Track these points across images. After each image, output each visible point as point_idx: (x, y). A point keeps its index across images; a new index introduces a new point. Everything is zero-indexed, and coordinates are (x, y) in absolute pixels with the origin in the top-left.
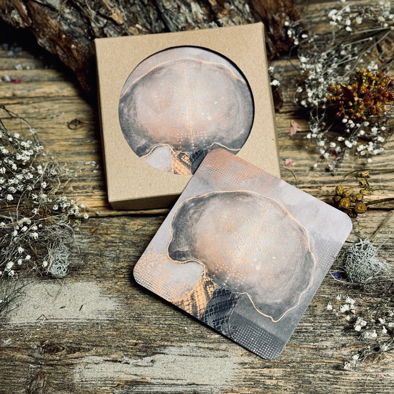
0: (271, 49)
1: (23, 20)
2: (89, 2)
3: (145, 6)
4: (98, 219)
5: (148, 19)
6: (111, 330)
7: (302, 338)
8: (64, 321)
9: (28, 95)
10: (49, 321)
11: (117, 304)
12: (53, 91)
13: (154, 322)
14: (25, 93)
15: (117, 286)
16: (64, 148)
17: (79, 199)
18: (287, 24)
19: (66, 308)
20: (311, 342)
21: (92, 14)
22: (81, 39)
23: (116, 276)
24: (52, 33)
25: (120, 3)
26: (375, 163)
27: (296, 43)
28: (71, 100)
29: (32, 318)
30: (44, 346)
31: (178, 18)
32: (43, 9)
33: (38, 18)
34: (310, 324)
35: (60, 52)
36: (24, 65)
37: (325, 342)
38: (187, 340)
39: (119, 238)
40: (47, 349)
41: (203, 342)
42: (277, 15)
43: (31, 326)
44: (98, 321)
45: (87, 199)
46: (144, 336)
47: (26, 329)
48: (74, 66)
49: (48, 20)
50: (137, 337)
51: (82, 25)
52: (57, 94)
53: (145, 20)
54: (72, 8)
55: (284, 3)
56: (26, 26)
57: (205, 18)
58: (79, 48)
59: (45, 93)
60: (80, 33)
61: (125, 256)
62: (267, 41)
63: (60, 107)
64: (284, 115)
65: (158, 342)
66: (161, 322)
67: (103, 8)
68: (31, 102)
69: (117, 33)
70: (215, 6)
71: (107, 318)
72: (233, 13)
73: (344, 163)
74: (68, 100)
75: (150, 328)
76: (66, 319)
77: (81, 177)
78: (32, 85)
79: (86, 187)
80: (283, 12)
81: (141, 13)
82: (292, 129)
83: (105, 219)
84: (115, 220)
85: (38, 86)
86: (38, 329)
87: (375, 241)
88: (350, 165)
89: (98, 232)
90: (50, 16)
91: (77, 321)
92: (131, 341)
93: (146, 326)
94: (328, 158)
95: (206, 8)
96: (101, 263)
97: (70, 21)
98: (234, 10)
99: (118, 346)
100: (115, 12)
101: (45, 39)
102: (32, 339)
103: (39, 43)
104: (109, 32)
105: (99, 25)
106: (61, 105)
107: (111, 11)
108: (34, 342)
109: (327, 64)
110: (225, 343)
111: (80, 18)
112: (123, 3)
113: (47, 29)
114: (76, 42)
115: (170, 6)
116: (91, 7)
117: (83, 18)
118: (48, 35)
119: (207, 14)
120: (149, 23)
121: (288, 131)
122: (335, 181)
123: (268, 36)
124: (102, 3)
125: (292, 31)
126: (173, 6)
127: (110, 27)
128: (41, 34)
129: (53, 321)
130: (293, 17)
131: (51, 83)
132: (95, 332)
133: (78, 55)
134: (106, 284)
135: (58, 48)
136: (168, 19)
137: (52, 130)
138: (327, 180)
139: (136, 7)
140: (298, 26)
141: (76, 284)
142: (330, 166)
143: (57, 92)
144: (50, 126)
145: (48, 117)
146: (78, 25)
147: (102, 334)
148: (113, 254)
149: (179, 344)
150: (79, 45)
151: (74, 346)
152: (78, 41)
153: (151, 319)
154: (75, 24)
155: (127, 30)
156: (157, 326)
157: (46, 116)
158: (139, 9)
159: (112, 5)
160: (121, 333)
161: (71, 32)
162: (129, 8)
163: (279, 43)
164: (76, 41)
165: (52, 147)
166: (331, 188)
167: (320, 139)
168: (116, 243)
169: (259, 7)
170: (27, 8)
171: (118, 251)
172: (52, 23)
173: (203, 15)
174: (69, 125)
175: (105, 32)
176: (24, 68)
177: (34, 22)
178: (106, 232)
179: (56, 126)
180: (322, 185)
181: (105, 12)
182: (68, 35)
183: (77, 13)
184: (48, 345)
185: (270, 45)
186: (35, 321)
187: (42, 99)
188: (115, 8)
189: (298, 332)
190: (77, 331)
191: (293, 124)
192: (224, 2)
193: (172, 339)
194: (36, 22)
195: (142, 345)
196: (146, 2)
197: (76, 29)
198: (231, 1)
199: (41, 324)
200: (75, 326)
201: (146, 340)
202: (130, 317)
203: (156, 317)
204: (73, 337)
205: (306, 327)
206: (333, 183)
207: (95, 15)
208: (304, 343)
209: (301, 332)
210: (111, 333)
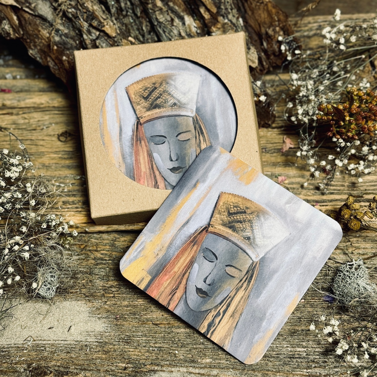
0: (265, 63)
1: (14, 30)
2: (81, 14)
3: (138, 18)
4: (87, 234)
5: (141, 31)
6: (100, 353)
8: (52, 342)
9: (18, 105)
10: (37, 342)
11: (107, 325)
12: (43, 102)
13: (144, 345)
14: (15, 103)
15: (106, 306)
16: (54, 161)
17: (68, 215)
18: (280, 38)
19: (54, 329)
20: (304, 369)
21: (84, 25)
23: (106, 295)
24: (43, 43)
25: (113, 15)
26: (369, 183)
27: (289, 58)
28: (61, 111)
29: (20, 339)
30: (31, 369)
31: (172, 31)
32: (35, 20)
33: (29, 29)
34: (303, 349)
35: (51, 63)
36: (14, 74)
37: (319, 369)
38: (178, 364)
39: (109, 255)
40: (34, 372)
41: (194, 367)
42: (271, 29)
43: (18, 347)
44: (86, 343)
45: (76, 215)
46: (134, 360)
47: (13, 351)
48: (65, 78)
49: (39, 31)
51: (74, 36)
52: (47, 105)
53: (137, 32)
54: (64, 19)
55: (278, 18)
56: (17, 37)
57: (198, 31)
58: (70, 60)
59: (35, 103)
60: (72, 44)
61: (115, 274)
62: (260, 56)
63: (50, 118)
64: (276, 130)
65: (148, 366)
66: (151, 344)
67: (96, 21)
68: (21, 113)
69: (109, 45)
70: (209, 19)
71: (96, 340)
72: (227, 27)
74: (59, 111)
75: (140, 352)
76: (54, 340)
77: (71, 191)
78: (21, 95)
79: (76, 202)
80: (277, 26)
81: (133, 24)
82: (284, 145)
83: (95, 235)
84: (105, 236)
85: (28, 96)
86: (25, 351)
87: (368, 263)
88: (343, 183)
89: (88, 248)
90: (42, 27)
91: (66, 342)
92: (120, 364)
93: (136, 348)
95: (200, 21)
96: (90, 281)
97: (62, 32)
98: (228, 24)
99: (107, 371)
100: (107, 24)
101: (36, 50)
102: (19, 361)
103: (29, 54)
104: (102, 44)
105: (91, 37)
106: (51, 116)
107: (104, 23)
108: (20, 364)
110: (216, 368)
111: (71, 29)
112: (116, 15)
113: (38, 40)
114: (67, 53)
115: (164, 19)
116: (83, 18)
117: (75, 30)
118: (40, 46)
119: (201, 27)
120: (141, 35)
121: (280, 147)
122: (328, 200)
123: (261, 51)
124: (94, 15)
125: (285, 47)
126: (166, 19)
127: (103, 39)
128: (31, 44)
129: (40, 342)
130: (287, 32)
131: (41, 93)
132: (84, 355)
133: (69, 67)
134: (95, 304)
135: (49, 59)
136: (161, 32)
137: (41, 143)
138: (320, 200)
139: (129, 19)
140: (291, 41)
141: (65, 303)
142: (320, 184)
143: (48, 102)
144: (40, 138)
145: (38, 128)
146: (69, 36)
147: (91, 357)
148: (102, 271)
149: (170, 368)
150: (71, 57)
151: (62, 369)
152: (70, 52)
153: (141, 341)
154: (66, 35)
155: (119, 42)
156: (147, 349)
157: (36, 127)
158: (132, 21)
159: (105, 17)
160: (110, 356)
161: (62, 43)
162: (122, 19)
163: (272, 57)
165: (42, 160)
166: (324, 207)
167: (310, 157)
168: (106, 260)
169: (252, 21)
170: (19, 19)
171: (107, 269)
172: (43, 34)
173: (196, 28)
174: (59, 136)
175: (97, 44)
176: (14, 78)
177: (25, 32)
178: (96, 249)
179: (45, 138)
180: (315, 204)
181: (98, 24)
182: (60, 46)
183: (69, 23)
184: (36, 369)
185: (263, 60)
186: (22, 342)
187: (32, 110)
188: (107, 20)
189: (290, 358)
190: (65, 354)
191: (285, 140)
192: (218, 16)
193: (163, 363)
194: (27, 33)
195: (132, 369)
196: (139, 14)
197: (68, 40)
198: (225, 15)
199: (28, 346)
200: (63, 348)
201: (136, 363)
202: (120, 339)
203: (146, 340)
204: (61, 360)
205: (298, 353)
206: (326, 202)
207: (87, 27)
208: (297, 370)
209: (293, 358)
210: (100, 356)
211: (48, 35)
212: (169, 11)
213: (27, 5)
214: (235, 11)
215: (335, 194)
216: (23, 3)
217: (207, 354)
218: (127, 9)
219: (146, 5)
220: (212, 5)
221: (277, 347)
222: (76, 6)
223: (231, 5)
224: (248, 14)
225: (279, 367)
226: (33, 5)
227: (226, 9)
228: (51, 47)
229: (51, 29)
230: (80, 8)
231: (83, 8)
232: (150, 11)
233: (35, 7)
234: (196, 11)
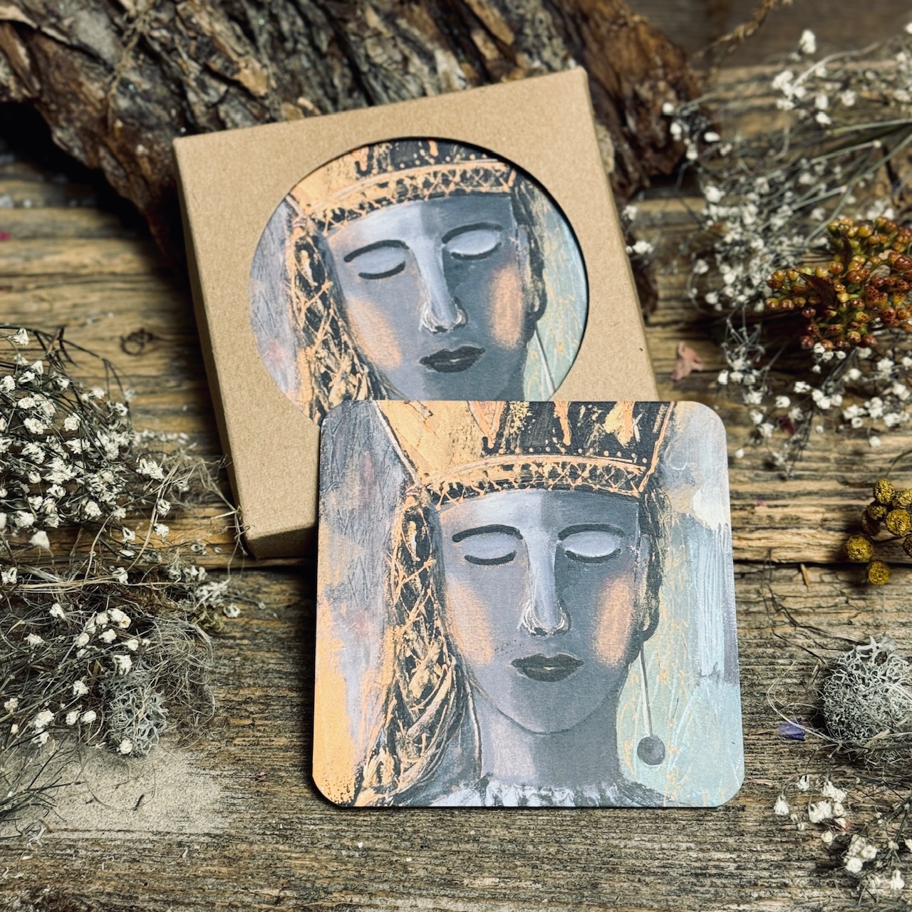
0: (630, 169)
1: (19, 80)
2: (183, 43)
3: (322, 56)
5: (329, 90)
6: (216, 862)
7: (708, 892)
8: (94, 835)
9: (25, 269)
10: (56, 835)
11: (233, 794)
12: (87, 261)
13: (327, 842)
14: (18, 264)
15: (233, 748)
18: (668, 108)
20: (732, 902)
21: (191, 69)
22: (162, 133)
23: (232, 721)
24: (90, 115)
25: (261, 48)
26: (889, 453)
27: (692, 155)
28: (131, 282)
30: (38, 900)
31: (404, 86)
32: (70, 58)
33: (55, 79)
34: (728, 856)
35: (109, 163)
36: (18, 197)
37: (768, 903)
38: (412, 891)
39: (242, 627)
40: (47, 909)
41: (453, 896)
42: (647, 85)
43: (9, 848)
44: (181, 837)
46: (300, 879)
48: (142, 198)
49: (80, 85)
50: (282, 881)
51: (165, 98)
52: (97, 269)
53: (320, 92)
54: (142, 56)
55: (662, 59)
56: (25, 97)
58: (154, 155)
59: (66, 264)
60: (159, 118)
61: (256, 672)
62: (619, 149)
63: (102, 300)
64: (658, 329)
65: (335, 895)
66: (344, 841)
67: (219, 57)
68: (31, 286)
69: (251, 117)
70: (495, 60)
71: (206, 831)
73: (810, 450)
74: (125, 282)
75: (316, 859)
76: (98, 830)
78: (35, 245)
80: (661, 80)
81: (310, 73)
82: (679, 364)
85: (52, 249)
86: (25, 858)
88: (826, 454)
90: (87, 74)
91: (129, 836)
92: (266, 891)
93: (307, 852)
94: (770, 435)
95: (473, 65)
97: (135, 88)
99: (231, 905)
100: (246, 67)
101: (72, 130)
102: (9, 882)
103: (56, 141)
104: (233, 114)
105: (206, 98)
106: (107, 294)
107: (237, 63)
108: (13, 889)
109: (768, 206)
110: (509, 899)
111: (159, 80)
112: (269, 51)
113: (78, 106)
114: (148, 139)
115: (385, 57)
116: (188, 53)
117: (168, 82)
118: (81, 120)
119: (475, 78)
120: (329, 98)
121: (669, 370)
122: (789, 494)
123: (622, 138)
124: (216, 44)
125: (681, 126)
126: (390, 58)
127: (235, 103)
128: (61, 117)
129: (65, 835)
130: (683, 92)
131: (82, 241)
132: (174, 866)
133: (152, 171)
134: (205, 742)
135: (102, 152)
136: (379, 88)
138: (768, 491)
139: (300, 60)
140: (695, 114)
142: (776, 454)
143: (99, 263)
145: (73, 323)
146: (154, 98)
147: (191, 872)
148: (224, 665)
149: (391, 901)
150: (156, 147)
151: (117, 902)
152: (154, 136)
153: (318, 834)
154: (146, 96)
155: (276, 110)
156: (334, 852)
157: (68, 320)
158: (306, 64)
159: (240, 50)
160: (240, 869)
161: (136, 115)
162: (282, 61)
163: (649, 154)
164: (150, 135)
166: (780, 510)
167: (751, 388)
168: (234, 638)
169: (601, 67)
170: (31, 54)
171: (238, 659)
172: (90, 91)
173: (464, 80)
174: (123, 342)
175: (222, 115)
176: (18, 205)
177: (46, 87)
179: (91, 345)
180: (755, 502)
181: (223, 65)
182: (129, 120)
183: (153, 68)
184: (51, 900)
185: (627, 160)
187: (60, 281)
188: (247, 57)
189: (697, 875)
190: (127, 864)
191: (681, 353)
192: (518, 51)
193: (373, 887)
194: (51, 89)
195: (294, 901)
196: (324, 47)
197: (151, 106)
198: (534, 50)
199: (33, 843)
200: (122, 851)
201: (305, 888)
202: (266, 828)
203: (332, 830)
204: (116, 878)
205: (717, 863)
206: (783, 498)
207: (198, 73)
208: (714, 905)
209: (704, 875)
210: (216, 868)
211: (101, 94)
212: (399, 41)
213: (53, 20)
214: (558, 42)
215: (807, 479)
216: (43, 17)
217: (485, 865)
218: (296, 35)
219: (341, 24)
220: (503, 26)
221: (663, 849)
222: (171, 25)
223: (548, 28)
224: (590, 51)
225: (669, 898)
226: (66, 22)
227: (537, 36)
228: (110, 122)
229: (110, 78)
230: (181, 27)
231: (188, 29)
232: (353, 38)
233: (70, 27)
234: (464, 40)
